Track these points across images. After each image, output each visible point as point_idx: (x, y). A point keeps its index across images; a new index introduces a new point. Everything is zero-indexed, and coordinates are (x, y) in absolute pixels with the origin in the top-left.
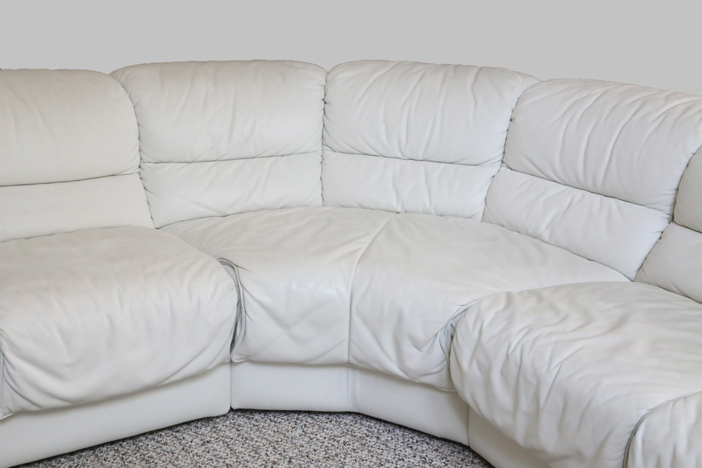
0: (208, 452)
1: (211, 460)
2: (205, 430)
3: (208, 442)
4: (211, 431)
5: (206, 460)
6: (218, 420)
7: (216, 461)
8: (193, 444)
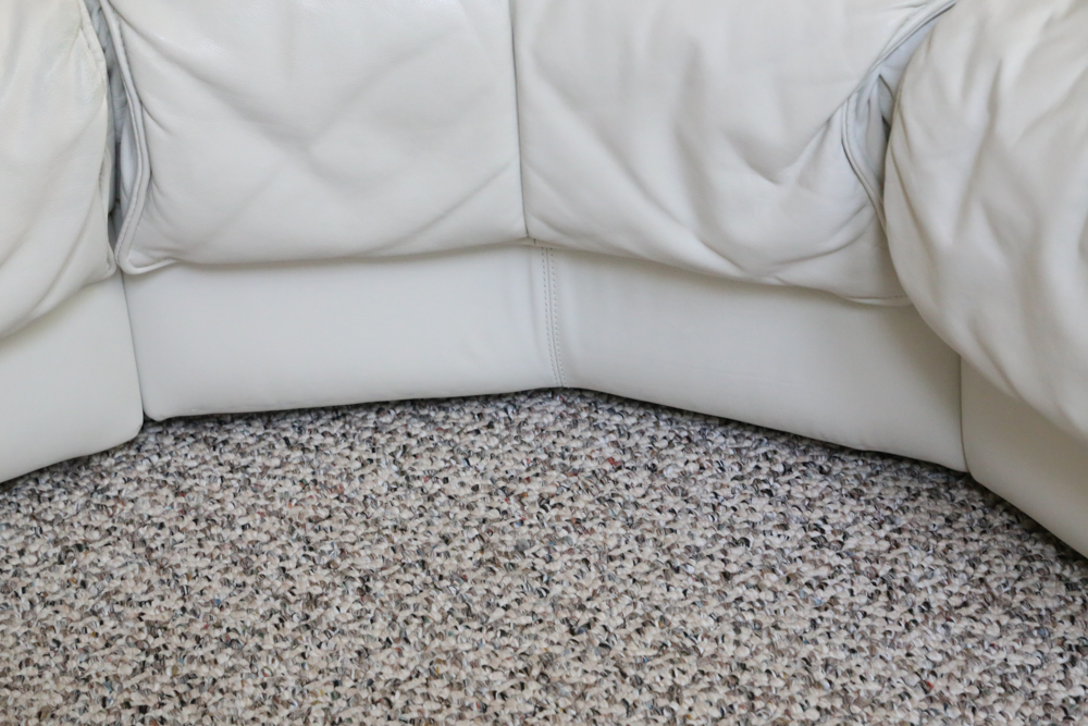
0: (84, 584)
1: (94, 613)
2: (67, 503)
3: (79, 547)
4: (87, 504)
5: (76, 615)
6: (108, 462)
7: (113, 614)
8: (29, 559)
